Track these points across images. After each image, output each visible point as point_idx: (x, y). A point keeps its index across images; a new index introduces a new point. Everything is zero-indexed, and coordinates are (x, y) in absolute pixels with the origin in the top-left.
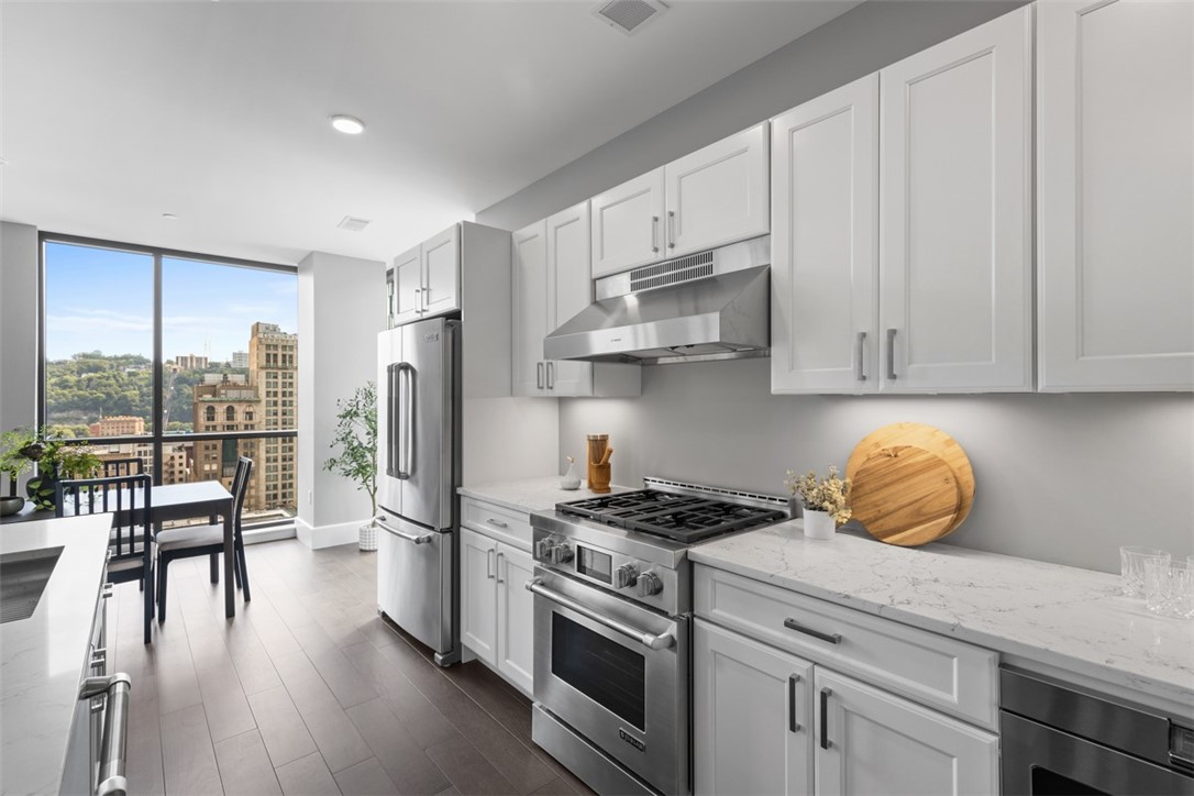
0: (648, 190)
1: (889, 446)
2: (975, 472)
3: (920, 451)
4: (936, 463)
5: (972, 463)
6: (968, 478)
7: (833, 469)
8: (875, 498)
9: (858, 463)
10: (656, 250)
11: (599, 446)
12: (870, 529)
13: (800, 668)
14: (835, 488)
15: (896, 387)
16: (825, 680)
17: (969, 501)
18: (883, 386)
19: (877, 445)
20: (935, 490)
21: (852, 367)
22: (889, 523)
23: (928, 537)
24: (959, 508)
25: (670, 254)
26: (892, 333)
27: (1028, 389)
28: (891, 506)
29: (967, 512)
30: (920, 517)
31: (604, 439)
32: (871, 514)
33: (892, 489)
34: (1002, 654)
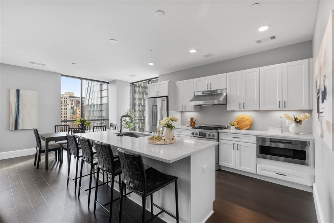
0: (206, 79)
1: (242, 117)
2: (253, 120)
3: (246, 118)
4: (248, 119)
5: (252, 119)
6: (252, 121)
7: (235, 121)
8: (240, 124)
9: (237, 120)
10: (208, 89)
11: (192, 119)
12: (240, 128)
13: (234, 142)
14: (236, 123)
15: (244, 110)
16: (237, 143)
17: (252, 124)
18: (243, 109)
19: (240, 117)
20: (248, 123)
21: (239, 107)
22: (242, 127)
23: (247, 129)
24: (251, 125)
25: (210, 90)
26: (244, 103)
27: (259, 110)
28: (242, 125)
29: (252, 125)
30: (246, 126)
31: (193, 118)
32: (240, 126)
33: (242, 123)
34: (257, 136)
